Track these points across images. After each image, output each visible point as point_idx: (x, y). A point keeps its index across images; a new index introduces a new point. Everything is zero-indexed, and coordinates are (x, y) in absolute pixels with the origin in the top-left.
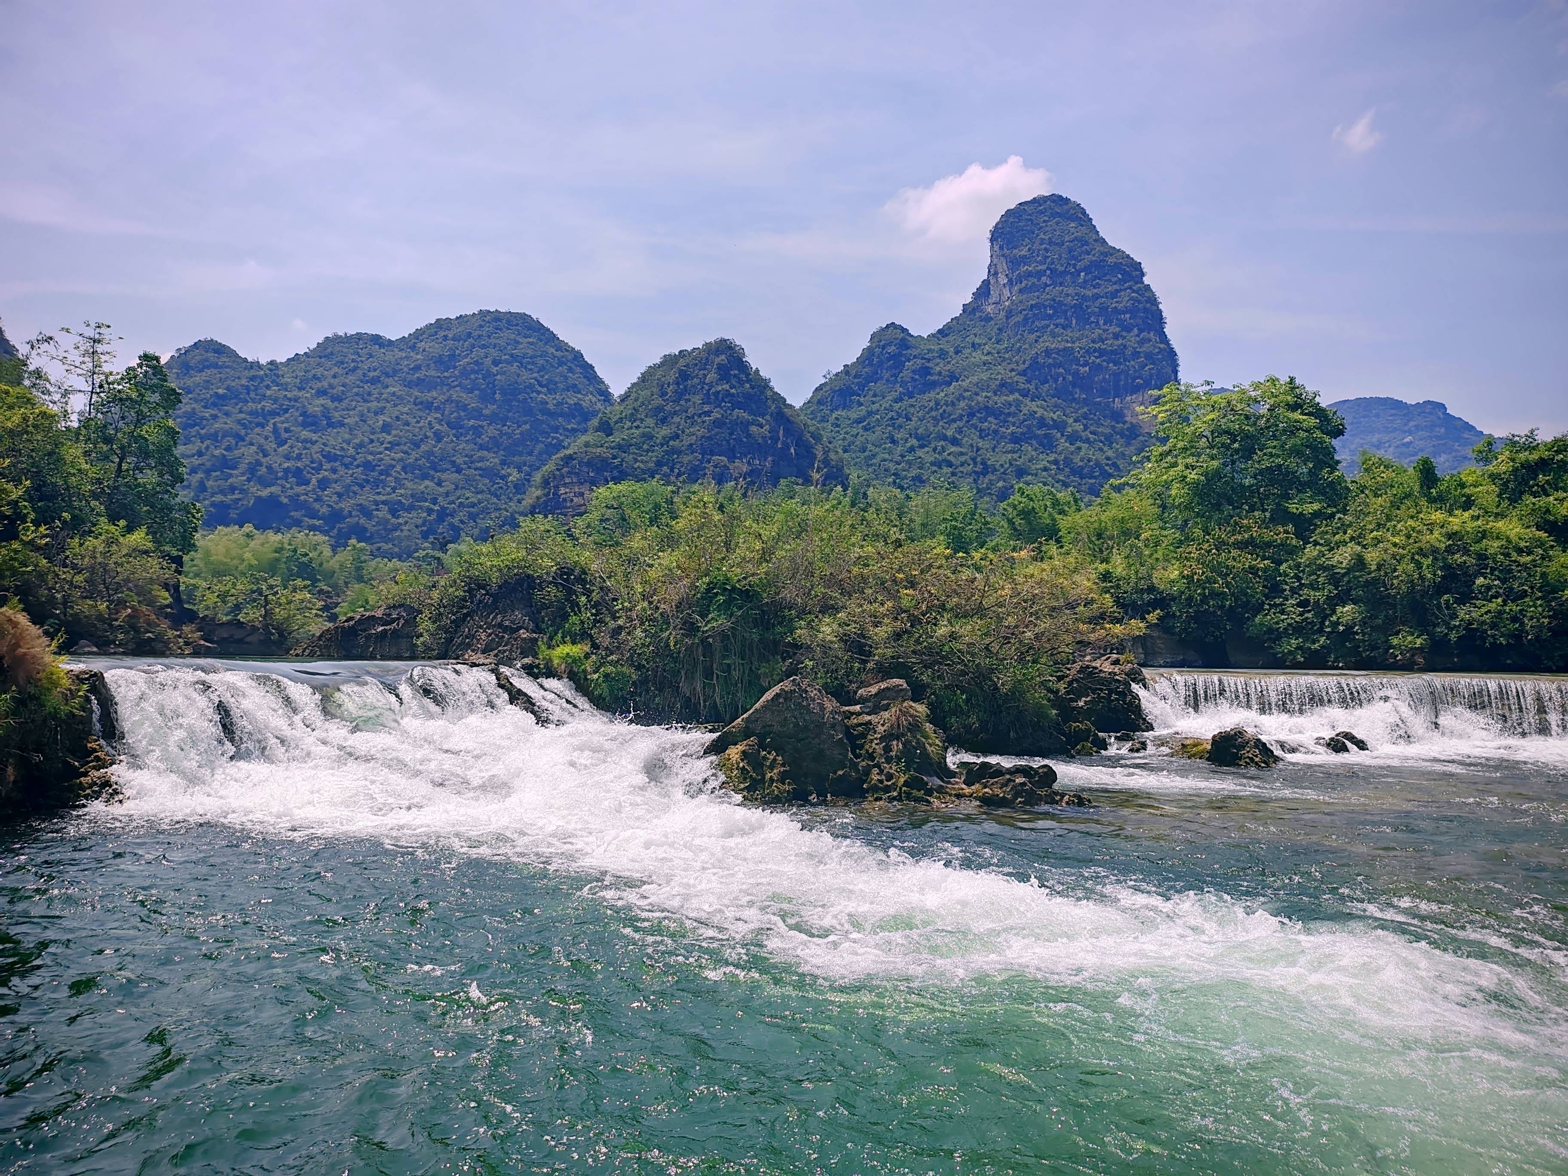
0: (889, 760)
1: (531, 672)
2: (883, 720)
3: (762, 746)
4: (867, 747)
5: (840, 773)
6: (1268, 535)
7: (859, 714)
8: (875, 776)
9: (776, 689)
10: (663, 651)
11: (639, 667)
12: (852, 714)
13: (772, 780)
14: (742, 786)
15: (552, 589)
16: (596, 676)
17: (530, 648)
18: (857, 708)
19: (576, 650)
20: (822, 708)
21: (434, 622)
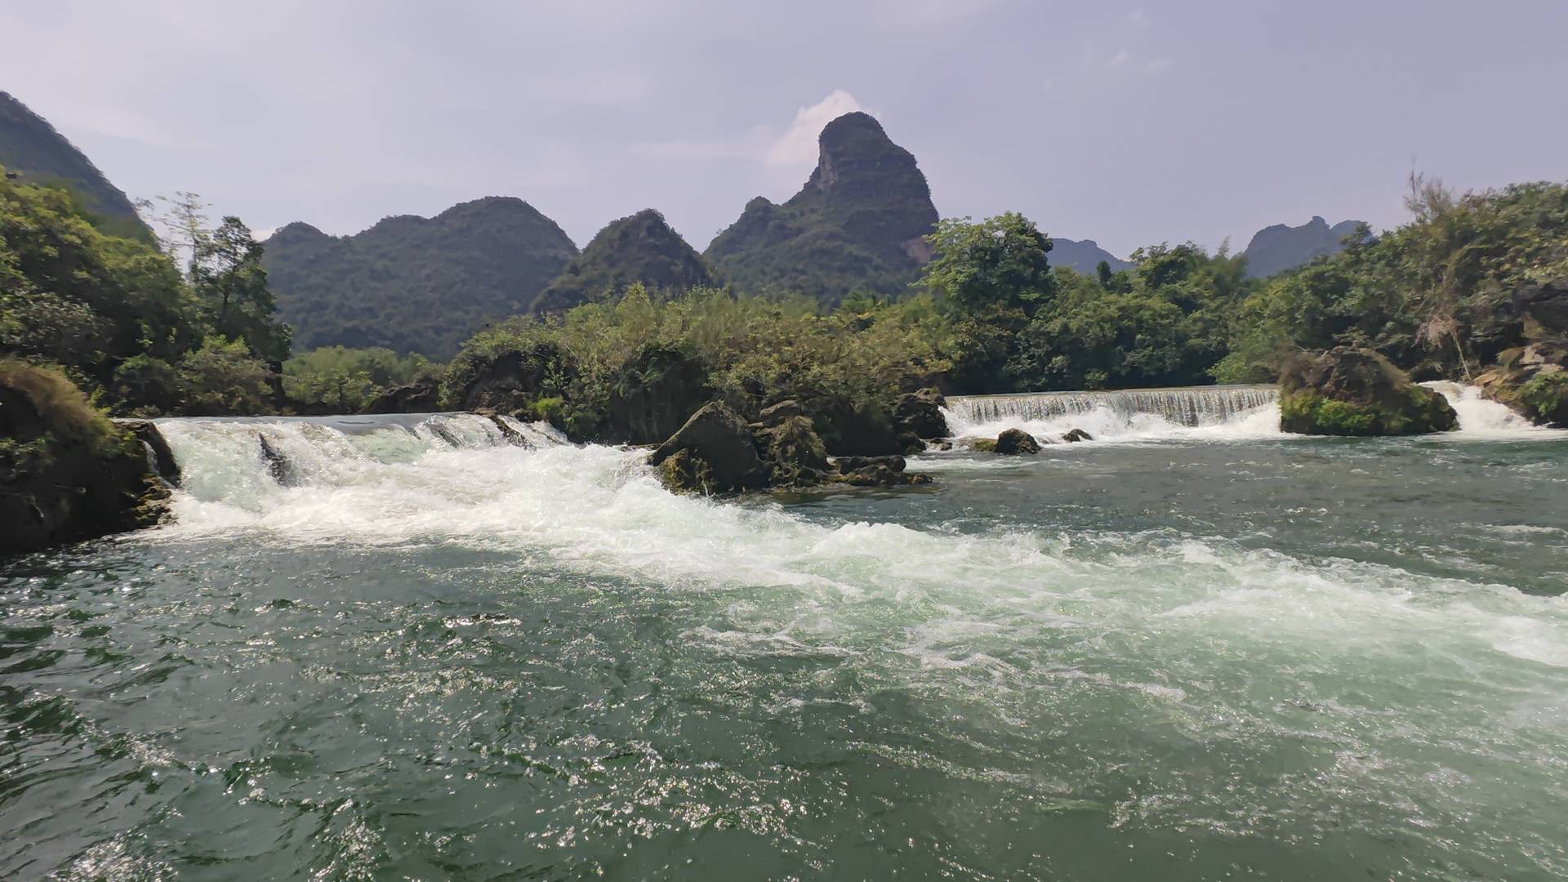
0: (786, 460)
1: (521, 418)
2: (779, 432)
3: (691, 454)
4: (769, 451)
5: (751, 471)
6: (1009, 314)
7: (762, 428)
8: (776, 472)
9: (700, 412)
10: (615, 396)
11: (600, 412)
12: (757, 428)
13: (700, 479)
14: (679, 484)
15: (532, 360)
16: (569, 419)
17: (519, 404)
18: (761, 424)
19: (556, 401)
20: (735, 423)
21: (450, 390)
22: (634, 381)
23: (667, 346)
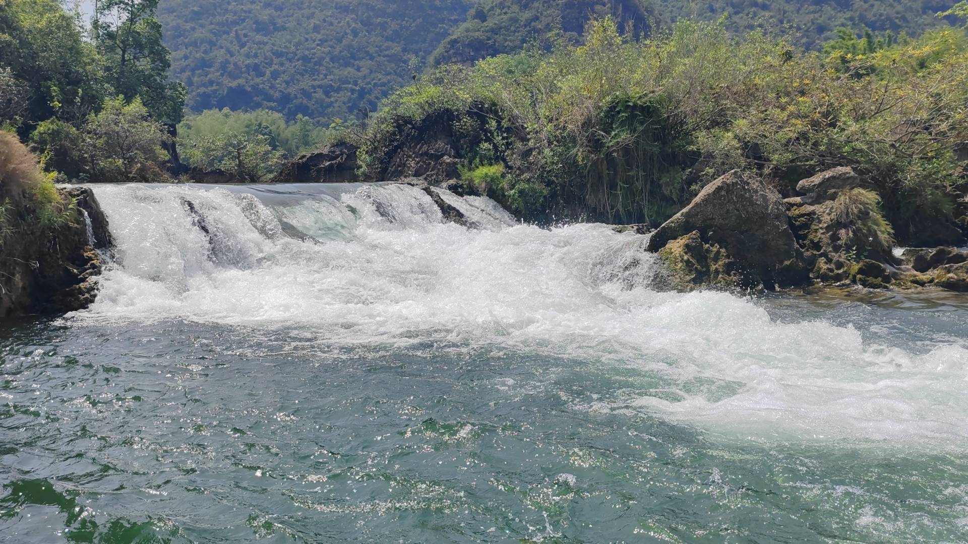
0: (837, 249)
1: (455, 190)
2: (826, 212)
3: (704, 238)
4: (811, 237)
5: (787, 263)
7: (800, 205)
8: (823, 265)
9: (718, 182)
10: (571, 165)
11: (549, 184)
12: (792, 205)
13: (717, 272)
14: (688, 278)
15: (466, 119)
16: (512, 192)
17: (452, 172)
18: (798, 199)
19: (495, 170)
20: (764, 198)
22: (596, 144)
23: (640, 98)
